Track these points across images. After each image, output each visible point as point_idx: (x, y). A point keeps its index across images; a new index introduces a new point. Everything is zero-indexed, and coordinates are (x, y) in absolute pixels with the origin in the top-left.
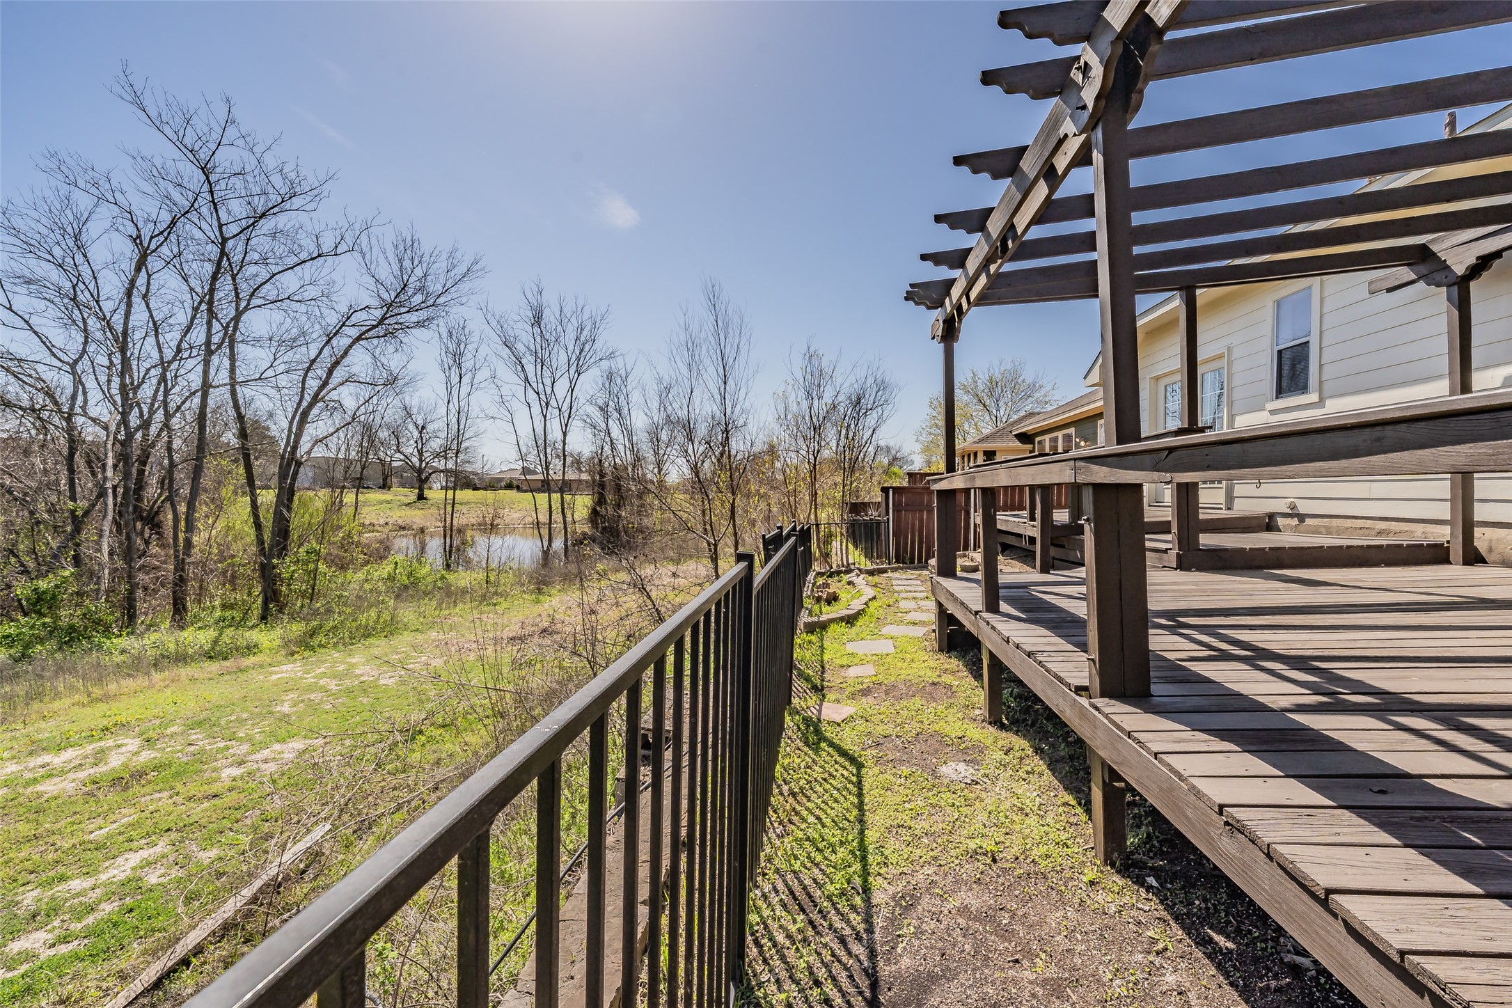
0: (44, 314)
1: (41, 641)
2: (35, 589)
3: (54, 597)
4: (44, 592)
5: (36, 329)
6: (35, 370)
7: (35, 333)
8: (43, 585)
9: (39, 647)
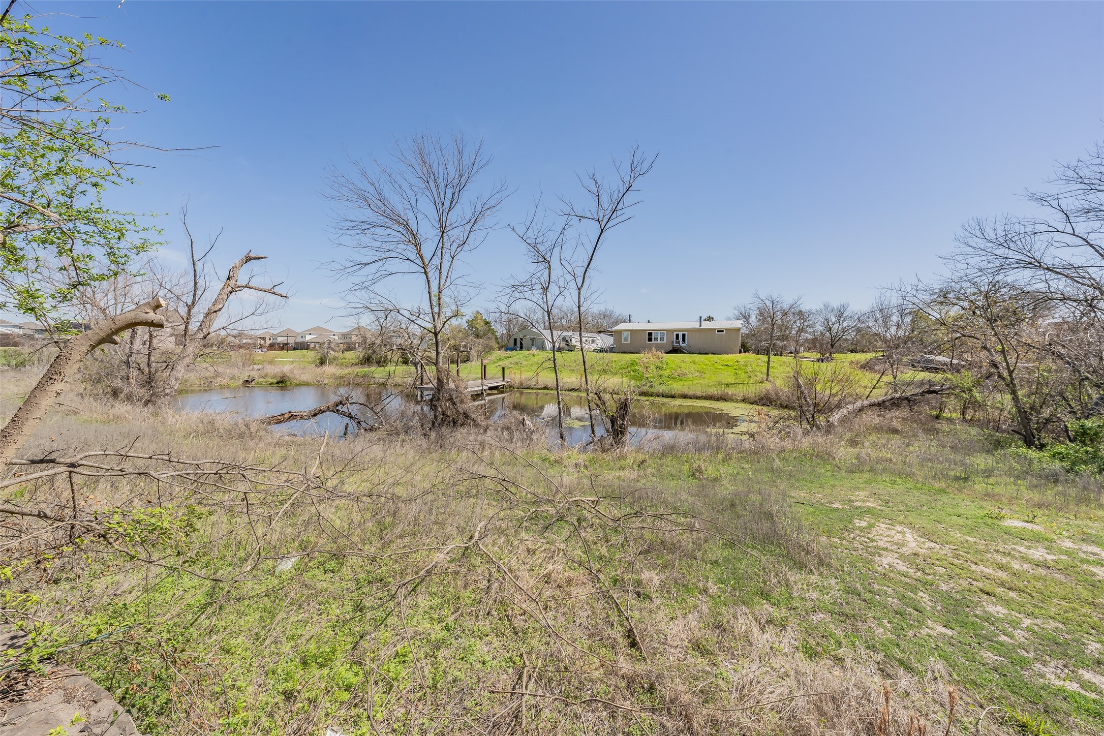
0: (1100, 230)
1: (1085, 463)
2: (1082, 426)
3: (1096, 434)
4: (1089, 429)
5: (1091, 243)
6: (1088, 273)
7: (1091, 246)
8: (1088, 423)
9: (1084, 467)
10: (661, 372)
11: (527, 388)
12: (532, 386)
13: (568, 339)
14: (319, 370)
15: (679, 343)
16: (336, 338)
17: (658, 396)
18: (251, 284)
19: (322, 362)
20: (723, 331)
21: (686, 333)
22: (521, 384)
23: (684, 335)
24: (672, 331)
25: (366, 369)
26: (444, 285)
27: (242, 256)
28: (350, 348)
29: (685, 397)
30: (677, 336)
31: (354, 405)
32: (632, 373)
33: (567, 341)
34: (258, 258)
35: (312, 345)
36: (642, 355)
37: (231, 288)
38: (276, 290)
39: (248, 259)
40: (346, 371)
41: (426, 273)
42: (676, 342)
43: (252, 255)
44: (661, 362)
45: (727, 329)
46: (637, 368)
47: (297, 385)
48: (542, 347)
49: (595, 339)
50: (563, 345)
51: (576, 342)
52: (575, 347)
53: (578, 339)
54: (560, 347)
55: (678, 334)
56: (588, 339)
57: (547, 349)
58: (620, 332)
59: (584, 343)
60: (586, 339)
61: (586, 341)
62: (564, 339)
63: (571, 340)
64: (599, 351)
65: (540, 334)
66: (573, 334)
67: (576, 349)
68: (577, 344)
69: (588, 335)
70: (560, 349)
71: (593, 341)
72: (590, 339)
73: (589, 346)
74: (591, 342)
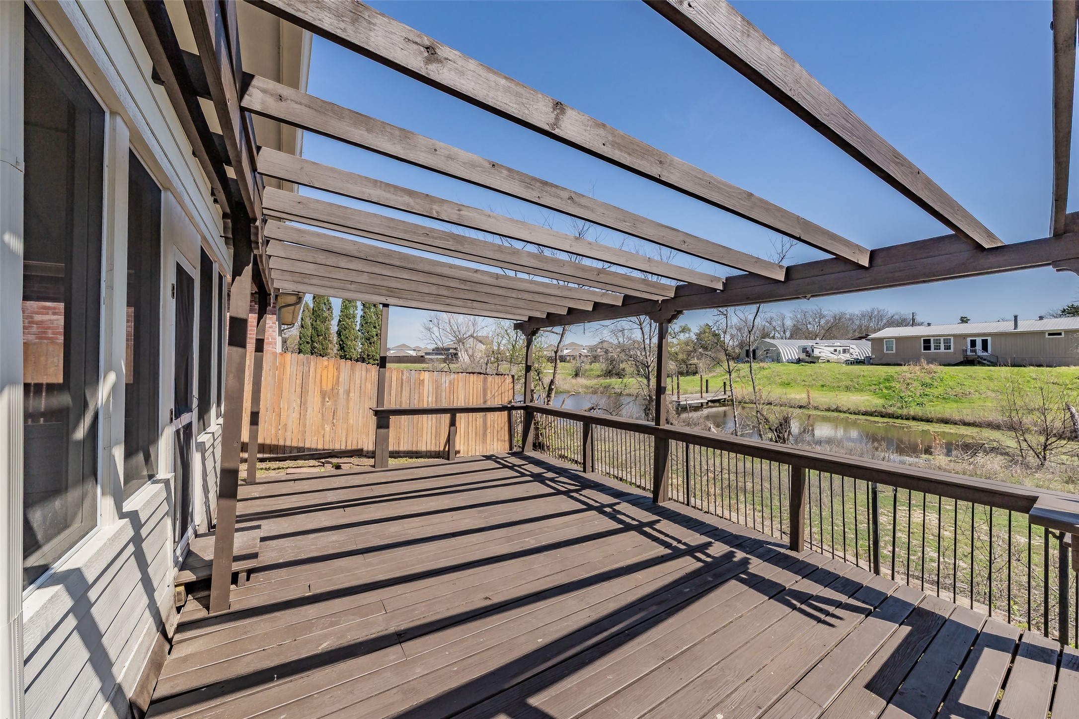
10: (928, 391)
11: (749, 403)
12: (755, 401)
13: (809, 349)
14: (574, 381)
15: (975, 351)
16: (585, 351)
17: (907, 419)
19: (577, 375)
20: (1060, 334)
21: (989, 339)
22: (743, 398)
23: (985, 342)
24: (964, 336)
25: (608, 381)
26: (653, 335)
28: (595, 359)
29: (946, 421)
30: (973, 343)
31: (600, 410)
32: (885, 391)
33: (807, 352)
35: (568, 358)
36: (905, 368)
40: (594, 382)
41: (641, 328)
42: (971, 351)
44: (932, 378)
45: (1067, 332)
46: (893, 384)
47: (561, 392)
48: (777, 359)
49: (848, 348)
50: (803, 356)
51: (820, 353)
52: (818, 358)
53: (823, 350)
54: (799, 358)
55: (975, 340)
56: (838, 349)
57: (784, 360)
58: (880, 340)
59: (832, 353)
60: (835, 348)
61: (835, 350)
62: (805, 350)
63: (813, 351)
64: (852, 363)
65: (775, 346)
66: (816, 344)
67: (820, 361)
68: (822, 354)
69: (838, 344)
70: (799, 361)
71: (844, 351)
72: (841, 349)
73: (840, 356)
74: (842, 352)
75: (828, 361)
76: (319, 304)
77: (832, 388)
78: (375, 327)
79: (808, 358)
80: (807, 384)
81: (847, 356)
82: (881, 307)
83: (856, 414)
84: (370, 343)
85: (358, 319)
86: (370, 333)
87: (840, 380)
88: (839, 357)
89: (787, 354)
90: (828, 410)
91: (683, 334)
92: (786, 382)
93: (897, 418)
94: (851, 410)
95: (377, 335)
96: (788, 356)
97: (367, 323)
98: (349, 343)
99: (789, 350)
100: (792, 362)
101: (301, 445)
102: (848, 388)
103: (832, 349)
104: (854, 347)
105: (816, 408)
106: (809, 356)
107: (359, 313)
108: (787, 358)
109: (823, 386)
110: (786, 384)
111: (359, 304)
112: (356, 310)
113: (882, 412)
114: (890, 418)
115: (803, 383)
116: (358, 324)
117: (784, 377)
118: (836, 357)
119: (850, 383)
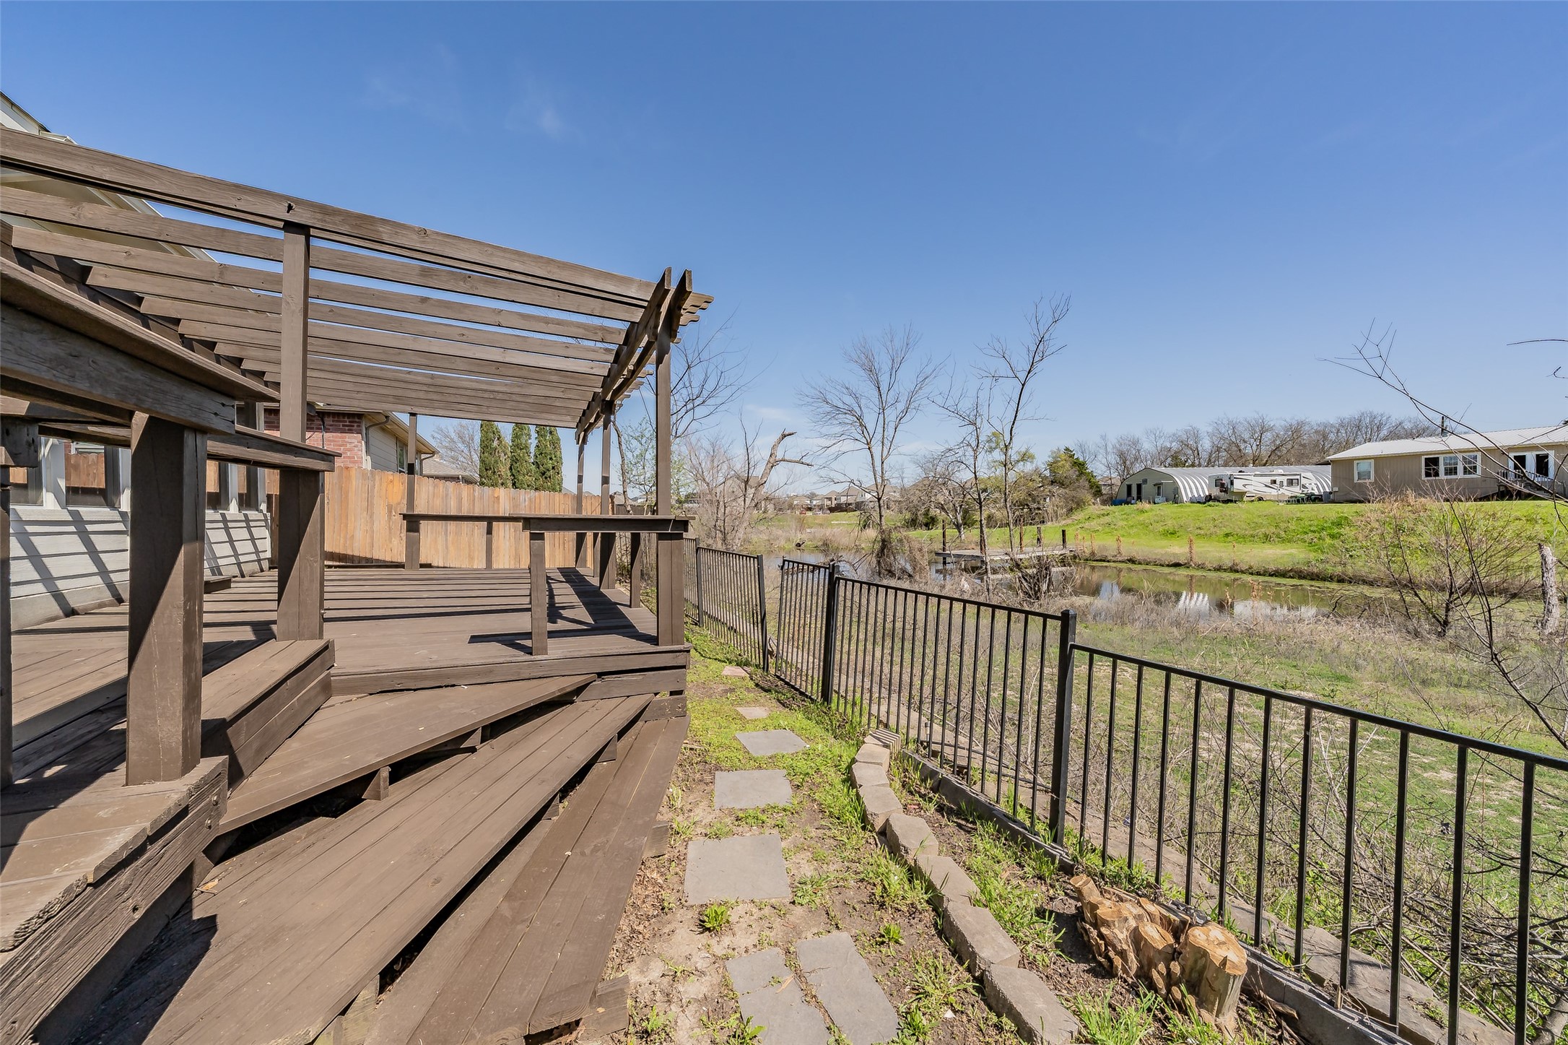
11: (1101, 560)
12: (1109, 558)
13: (1226, 481)
15: (1521, 475)
18: (786, 458)
21: (1551, 453)
22: (1093, 553)
23: (1541, 458)
24: (1505, 450)
27: (780, 435)
30: (1519, 462)
33: (1222, 485)
34: (790, 435)
37: (772, 465)
38: (803, 461)
39: (784, 436)
41: (869, 448)
42: (1514, 475)
43: (786, 433)
48: (1175, 498)
49: (1298, 477)
50: (1216, 492)
51: (1244, 486)
52: (1242, 494)
53: (1251, 482)
54: (1210, 496)
55: (1525, 456)
56: (1278, 479)
57: (1185, 499)
58: (1350, 462)
59: (1266, 486)
60: (1274, 478)
61: (1274, 482)
62: (1219, 483)
63: (1232, 483)
64: (1299, 501)
65: (1170, 477)
66: (1240, 472)
67: (1245, 499)
68: (1248, 488)
69: (1281, 471)
70: (1209, 498)
71: (1291, 482)
72: (1285, 479)
73: (1282, 491)
74: (1285, 483)
75: (1260, 499)
76: (487, 433)
77: (1243, 538)
78: (551, 459)
79: (1225, 494)
80: (1202, 532)
81: (1296, 491)
82: (1377, 410)
83: (1260, 575)
84: (546, 478)
85: (532, 449)
86: (545, 466)
87: (1258, 525)
88: (1280, 492)
89: (1191, 489)
90: (1219, 569)
91: (1022, 463)
92: (1171, 530)
93: (1324, 579)
94: (1255, 568)
95: (553, 468)
96: (1192, 492)
97: (541, 454)
98: (521, 478)
99: (1193, 483)
100: (1199, 502)
101: (369, 556)
102: (1267, 538)
103: (1268, 480)
104: (1309, 475)
105: (1201, 567)
106: (1226, 492)
107: (533, 443)
108: (1190, 496)
109: (1227, 535)
110: (1171, 533)
111: (533, 428)
112: (530, 439)
113: (1301, 572)
114: (1312, 579)
115: (1199, 531)
116: (532, 455)
117: (1170, 523)
118: (1274, 492)
119: (1273, 529)
